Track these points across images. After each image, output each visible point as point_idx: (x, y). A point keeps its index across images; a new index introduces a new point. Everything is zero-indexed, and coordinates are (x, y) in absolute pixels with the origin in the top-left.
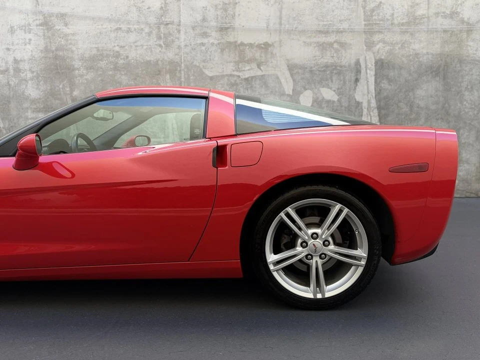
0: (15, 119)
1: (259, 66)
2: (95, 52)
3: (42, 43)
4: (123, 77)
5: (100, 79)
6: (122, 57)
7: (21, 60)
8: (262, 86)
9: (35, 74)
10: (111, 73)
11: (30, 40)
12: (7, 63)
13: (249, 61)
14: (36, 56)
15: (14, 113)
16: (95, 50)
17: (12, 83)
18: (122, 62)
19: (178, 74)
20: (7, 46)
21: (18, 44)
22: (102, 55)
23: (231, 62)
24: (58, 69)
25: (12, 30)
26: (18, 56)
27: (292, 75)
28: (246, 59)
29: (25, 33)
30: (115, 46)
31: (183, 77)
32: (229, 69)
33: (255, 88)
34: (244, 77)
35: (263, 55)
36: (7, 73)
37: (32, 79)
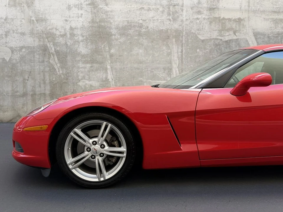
0: (70, 68)
1: (235, 33)
2: (126, 23)
3: (90, 17)
4: (144, 41)
5: (129, 42)
6: (144, 27)
7: (75, 28)
8: (237, 46)
9: (85, 37)
10: (136, 38)
11: (82, 14)
12: (65, 30)
13: (229, 30)
14: (86, 25)
15: (70, 64)
16: (126, 22)
17: (69, 44)
18: (144, 30)
19: (181, 39)
20: (65, 18)
21: (73, 17)
22: (131, 25)
23: (216, 30)
24: (100, 35)
25: (69, 8)
26: (73, 25)
27: (256, 39)
28: (226, 28)
29: (79, 10)
30: (139, 20)
31: (184, 40)
32: (215, 35)
33: (232, 47)
34: (225, 40)
35: (237, 26)
36: (65, 37)
37: (82, 41)
